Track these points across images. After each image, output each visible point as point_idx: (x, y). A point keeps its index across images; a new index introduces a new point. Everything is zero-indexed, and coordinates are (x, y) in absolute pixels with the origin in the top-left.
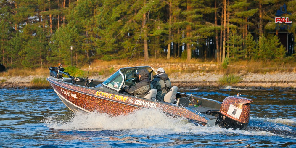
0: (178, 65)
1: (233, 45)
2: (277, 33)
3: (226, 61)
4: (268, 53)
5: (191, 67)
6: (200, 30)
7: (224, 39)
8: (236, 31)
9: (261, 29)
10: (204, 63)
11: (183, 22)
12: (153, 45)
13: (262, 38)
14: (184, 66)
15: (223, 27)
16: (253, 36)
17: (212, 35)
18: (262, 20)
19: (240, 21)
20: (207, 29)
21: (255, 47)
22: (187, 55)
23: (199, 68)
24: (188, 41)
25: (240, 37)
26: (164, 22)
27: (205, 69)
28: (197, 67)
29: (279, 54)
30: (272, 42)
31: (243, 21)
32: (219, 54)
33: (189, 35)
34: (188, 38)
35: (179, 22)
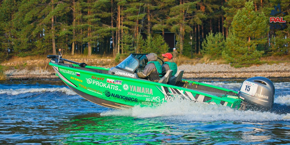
0: (80, 60)
1: (126, 44)
2: (163, 33)
3: (118, 56)
4: (154, 50)
5: (90, 61)
6: (98, 31)
7: (119, 38)
8: (128, 31)
9: (149, 30)
10: (102, 59)
11: (85, 25)
12: (60, 44)
13: (149, 37)
14: (85, 60)
15: (118, 28)
16: (142, 36)
17: (109, 35)
18: (150, 22)
19: (131, 23)
20: (104, 30)
21: (144, 45)
22: (88, 52)
23: (97, 62)
24: (89, 40)
25: (131, 36)
26: (69, 25)
27: (103, 63)
28: (96, 62)
29: (163, 51)
30: (158, 40)
31: (133, 24)
32: (115, 51)
33: (90, 35)
34: (88, 37)
35: (81, 24)
